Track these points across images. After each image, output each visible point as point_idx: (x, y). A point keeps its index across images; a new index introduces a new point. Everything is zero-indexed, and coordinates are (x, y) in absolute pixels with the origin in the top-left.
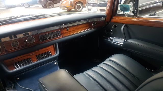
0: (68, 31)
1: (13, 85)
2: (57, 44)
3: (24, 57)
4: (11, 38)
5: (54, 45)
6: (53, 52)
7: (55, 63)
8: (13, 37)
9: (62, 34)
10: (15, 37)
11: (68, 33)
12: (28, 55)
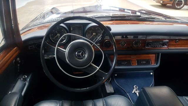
0: (176, 44)
1: (111, 79)
2: (160, 54)
3: (126, 57)
4: (123, 37)
5: (157, 55)
6: (153, 62)
7: (152, 74)
8: (124, 36)
9: (169, 45)
10: (126, 37)
11: (176, 45)
12: (130, 57)
